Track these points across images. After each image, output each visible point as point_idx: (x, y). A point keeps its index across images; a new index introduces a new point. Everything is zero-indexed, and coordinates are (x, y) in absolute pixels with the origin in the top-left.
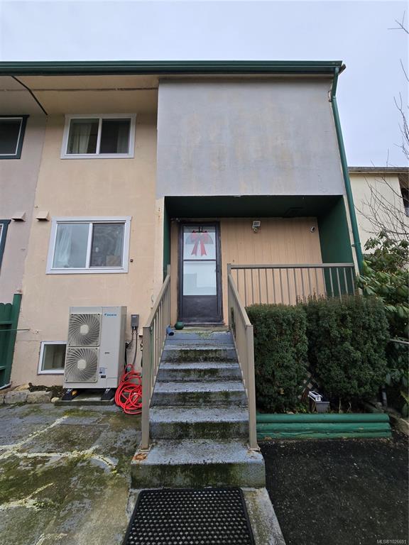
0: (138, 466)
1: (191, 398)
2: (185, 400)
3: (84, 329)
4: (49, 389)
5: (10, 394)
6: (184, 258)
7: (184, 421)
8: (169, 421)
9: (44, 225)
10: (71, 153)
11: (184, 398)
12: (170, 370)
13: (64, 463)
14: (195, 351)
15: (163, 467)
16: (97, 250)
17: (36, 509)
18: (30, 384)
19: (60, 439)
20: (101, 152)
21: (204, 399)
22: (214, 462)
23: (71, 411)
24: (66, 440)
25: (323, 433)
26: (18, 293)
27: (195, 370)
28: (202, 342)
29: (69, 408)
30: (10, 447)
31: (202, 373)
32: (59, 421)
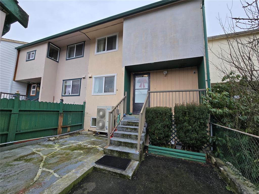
0: (105, 149)
1: (125, 136)
2: (124, 136)
3: (101, 113)
4: (93, 132)
5: (83, 131)
6: (135, 89)
7: (120, 141)
8: (116, 140)
9: (91, 79)
10: (98, 52)
11: (123, 135)
12: (122, 127)
13: (91, 147)
14: (132, 122)
15: (111, 150)
16: (106, 86)
17: (82, 153)
18: (88, 130)
19: (92, 143)
20: (107, 50)
21: (129, 136)
22: (124, 151)
23: (97, 138)
24: (93, 143)
25: (174, 156)
26: (84, 101)
27: (129, 128)
28: (137, 120)
29: (97, 137)
30: (81, 142)
31: (132, 129)
32: (93, 139)
